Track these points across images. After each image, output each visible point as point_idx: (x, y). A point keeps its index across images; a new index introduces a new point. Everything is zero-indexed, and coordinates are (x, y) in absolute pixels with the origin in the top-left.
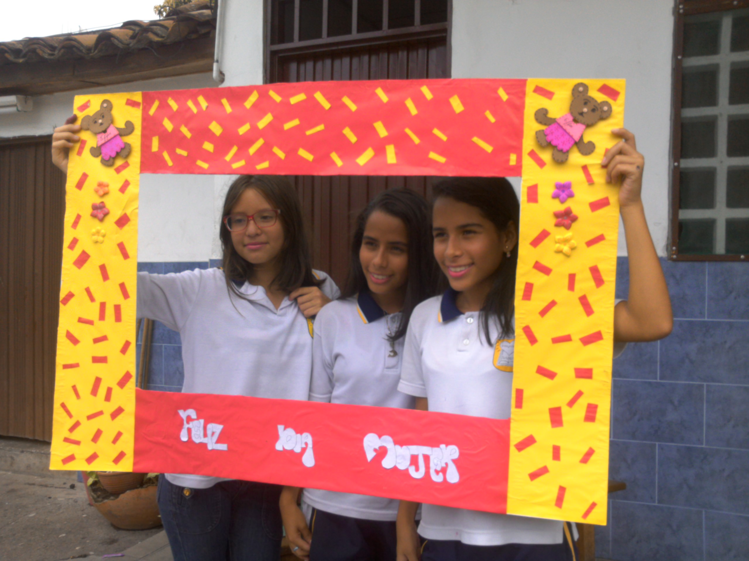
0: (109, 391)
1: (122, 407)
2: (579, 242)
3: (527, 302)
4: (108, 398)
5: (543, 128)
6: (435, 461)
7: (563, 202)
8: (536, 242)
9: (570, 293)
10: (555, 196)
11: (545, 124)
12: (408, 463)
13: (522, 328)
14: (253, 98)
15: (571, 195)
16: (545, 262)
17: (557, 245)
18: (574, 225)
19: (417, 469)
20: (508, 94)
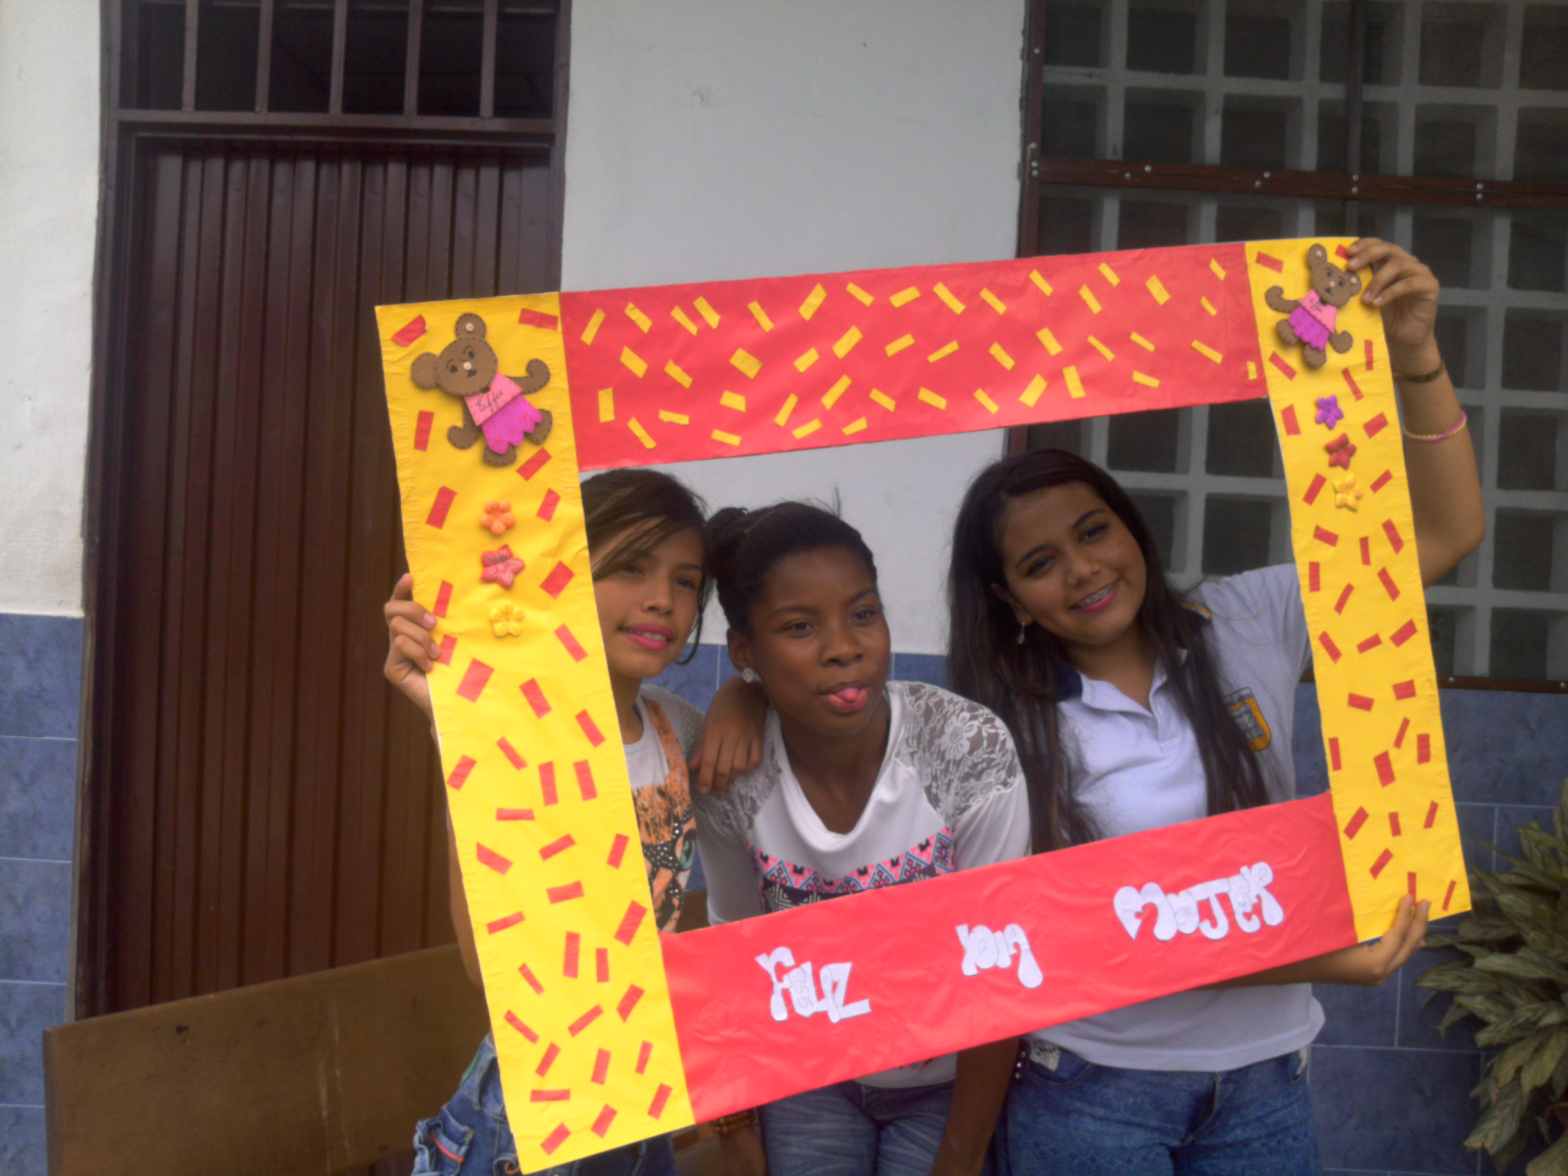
0: (602, 956)
1: (638, 984)
2: (1364, 486)
3: (1316, 594)
4: (603, 974)
5: (1284, 316)
6: (1240, 899)
7: (1331, 427)
8: (1310, 496)
9: (1367, 567)
10: (1319, 421)
11: (1283, 311)
12: (1196, 918)
13: (1318, 637)
14: (815, 299)
15: (1340, 416)
16: (1327, 527)
17: (1339, 496)
18: (1354, 461)
19: (1214, 924)
20: (1224, 267)
